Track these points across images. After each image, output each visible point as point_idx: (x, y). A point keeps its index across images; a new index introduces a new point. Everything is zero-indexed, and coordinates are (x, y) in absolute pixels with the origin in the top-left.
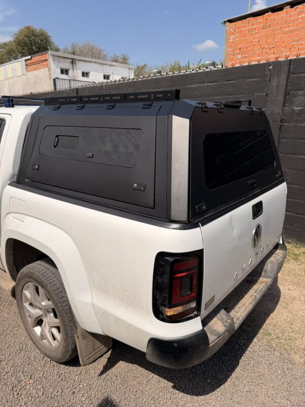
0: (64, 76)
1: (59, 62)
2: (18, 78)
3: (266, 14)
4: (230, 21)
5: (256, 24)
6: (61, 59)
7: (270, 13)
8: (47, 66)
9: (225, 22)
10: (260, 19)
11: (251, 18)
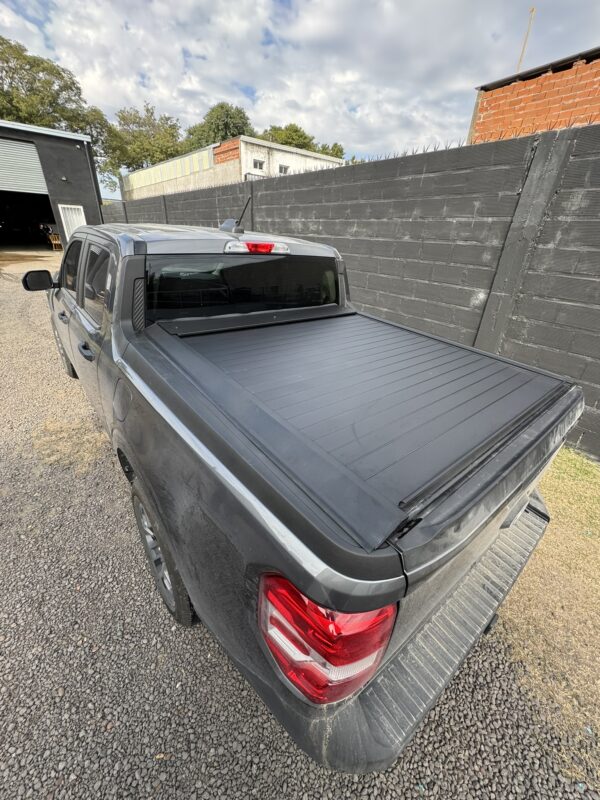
0: (257, 172)
1: (252, 152)
2: (205, 173)
3: (544, 75)
4: (485, 89)
6: (256, 148)
8: (238, 157)
10: (532, 84)
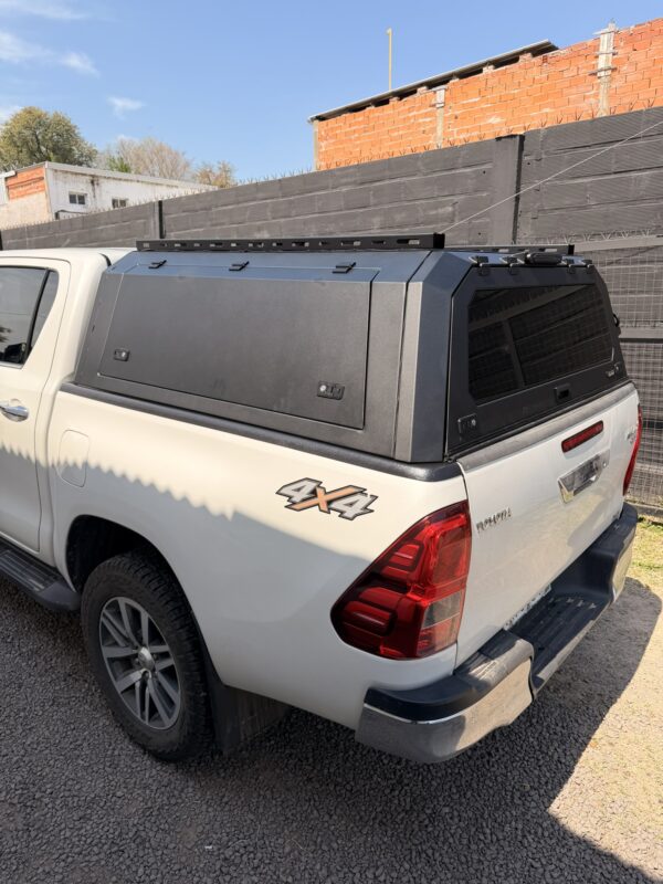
0: (77, 208)
1: (65, 182)
3: (368, 109)
4: (321, 118)
5: (356, 123)
6: (71, 177)
7: (373, 108)
8: (44, 189)
9: (313, 120)
10: (359, 116)
11: (348, 115)
